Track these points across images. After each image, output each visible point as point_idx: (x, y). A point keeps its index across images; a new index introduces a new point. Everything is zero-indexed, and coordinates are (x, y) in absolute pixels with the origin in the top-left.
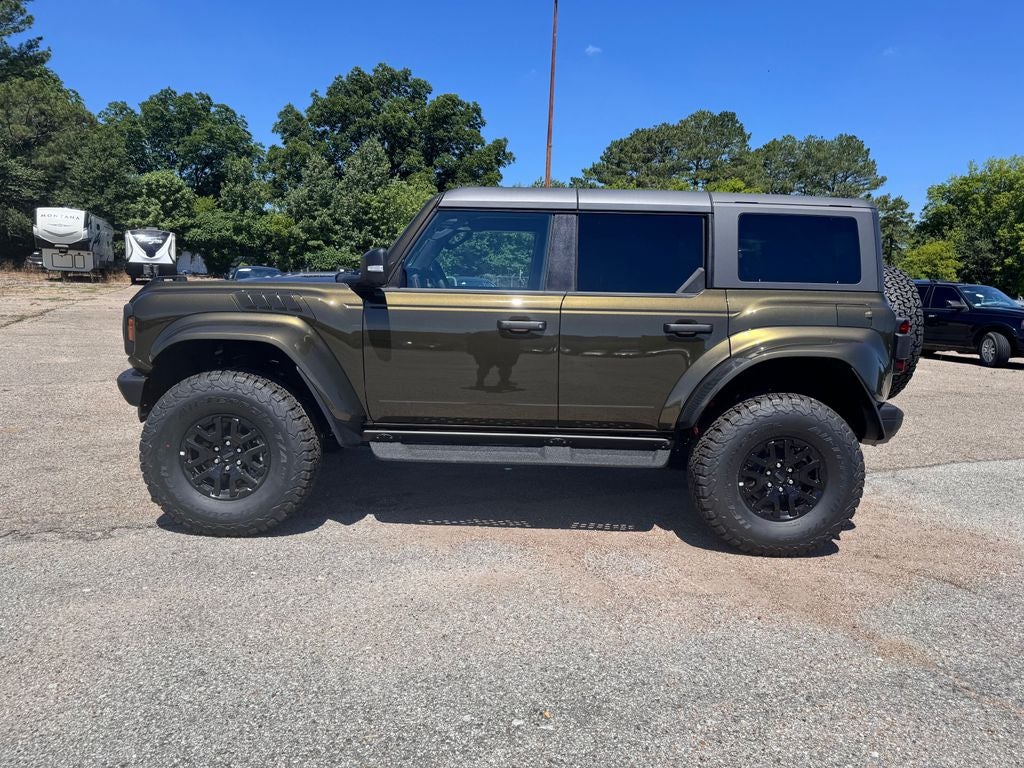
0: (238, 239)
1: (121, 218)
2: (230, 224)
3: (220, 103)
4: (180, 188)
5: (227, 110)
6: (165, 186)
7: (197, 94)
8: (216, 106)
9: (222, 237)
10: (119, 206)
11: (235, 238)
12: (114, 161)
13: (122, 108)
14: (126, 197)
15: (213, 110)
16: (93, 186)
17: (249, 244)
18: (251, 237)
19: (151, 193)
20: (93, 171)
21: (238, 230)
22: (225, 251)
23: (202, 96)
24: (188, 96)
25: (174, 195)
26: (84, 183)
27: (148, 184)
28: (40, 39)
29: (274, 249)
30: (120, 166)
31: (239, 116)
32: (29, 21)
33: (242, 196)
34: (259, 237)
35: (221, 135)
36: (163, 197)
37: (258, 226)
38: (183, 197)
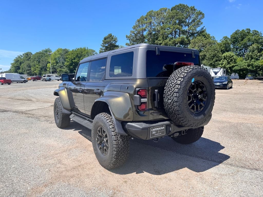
0: (249, 68)
1: (216, 65)
2: (247, 64)
3: (254, 30)
4: (233, 56)
5: (256, 31)
6: (228, 56)
7: (246, 29)
8: (252, 31)
9: (243, 68)
10: (216, 63)
11: (248, 68)
12: (216, 52)
13: (226, 38)
14: (218, 60)
15: (251, 32)
16: (211, 59)
17: (252, 69)
18: (253, 67)
19: (225, 58)
20: (211, 55)
21: (249, 66)
22: (244, 72)
23: (247, 30)
24: (243, 30)
25: (231, 58)
26: (209, 58)
27: (224, 56)
28: (204, 27)
29: (260, 70)
30: (218, 53)
31: (259, 32)
32: (202, 23)
33: (251, 56)
34: (255, 67)
35: (252, 39)
36: (228, 59)
37: (256, 64)
38: (233, 58)
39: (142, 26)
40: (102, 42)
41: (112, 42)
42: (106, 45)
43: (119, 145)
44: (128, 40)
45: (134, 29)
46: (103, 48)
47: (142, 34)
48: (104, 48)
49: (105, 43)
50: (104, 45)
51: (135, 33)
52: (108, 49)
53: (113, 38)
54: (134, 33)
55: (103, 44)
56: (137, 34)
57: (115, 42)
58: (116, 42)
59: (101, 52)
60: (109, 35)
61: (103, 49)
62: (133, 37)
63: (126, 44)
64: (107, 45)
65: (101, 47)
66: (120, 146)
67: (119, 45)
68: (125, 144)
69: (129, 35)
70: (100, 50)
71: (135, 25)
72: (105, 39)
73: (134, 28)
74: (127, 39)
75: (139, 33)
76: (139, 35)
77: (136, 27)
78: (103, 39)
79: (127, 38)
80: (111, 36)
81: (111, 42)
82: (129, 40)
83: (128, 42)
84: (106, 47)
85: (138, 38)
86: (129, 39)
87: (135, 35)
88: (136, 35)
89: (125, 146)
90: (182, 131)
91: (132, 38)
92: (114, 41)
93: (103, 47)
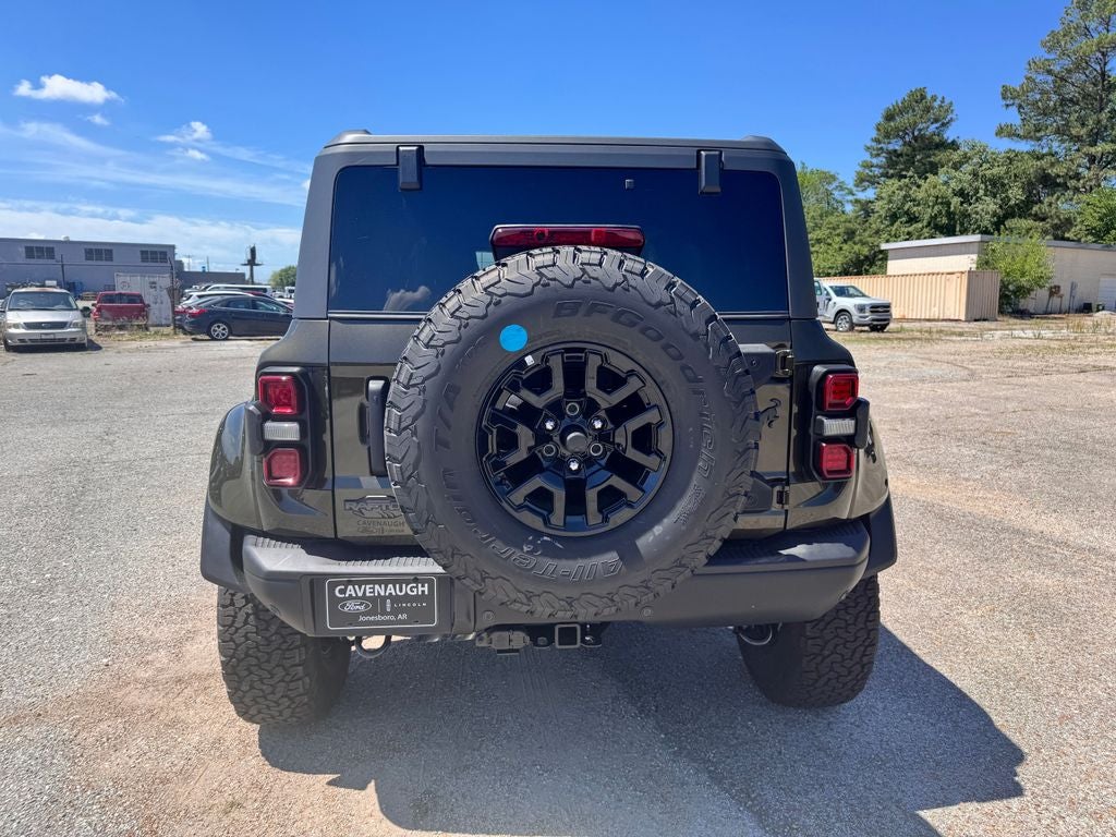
39: (1100, 28)
40: (874, 134)
41: (920, 126)
42: (891, 147)
43: (237, 629)
44: (1014, 109)
45: (1050, 50)
46: (875, 161)
47: (1098, 68)
48: (882, 160)
49: (887, 136)
50: (882, 145)
51: (1056, 69)
52: (897, 163)
53: (928, 109)
54: (1049, 72)
55: (878, 141)
56: (1069, 71)
57: (938, 125)
58: (943, 125)
59: (862, 181)
60: (912, 94)
61: (877, 166)
62: (1043, 92)
63: (1000, 132)
64: (896, 145)
65: (867, 157)
66: (239, 638)
67: (959, 141)
68: (267, 629)
69: (1016, 83)
70: (859, 169)
71: (1059, 28)
72: (889, 117)
73: (1053, 44)
74: (1007, 106)
75: (1081, 64)
76: (1078, 77)
77: (1064, 36)
78: (880, 119)
79: (1004, 98)
80: (923, 97)
81: (920, 130)
82: (1020, 106)
83: (1013, 118)
84: (889, 152)
85: (1071, 91)
86: (1017, 101)
87: (1054, 82)
88: (1062, 79)
89: (269, 642)
90: (556, 624)
91: (1038, 97)
92: (936, 121)
93: (878, 155)
